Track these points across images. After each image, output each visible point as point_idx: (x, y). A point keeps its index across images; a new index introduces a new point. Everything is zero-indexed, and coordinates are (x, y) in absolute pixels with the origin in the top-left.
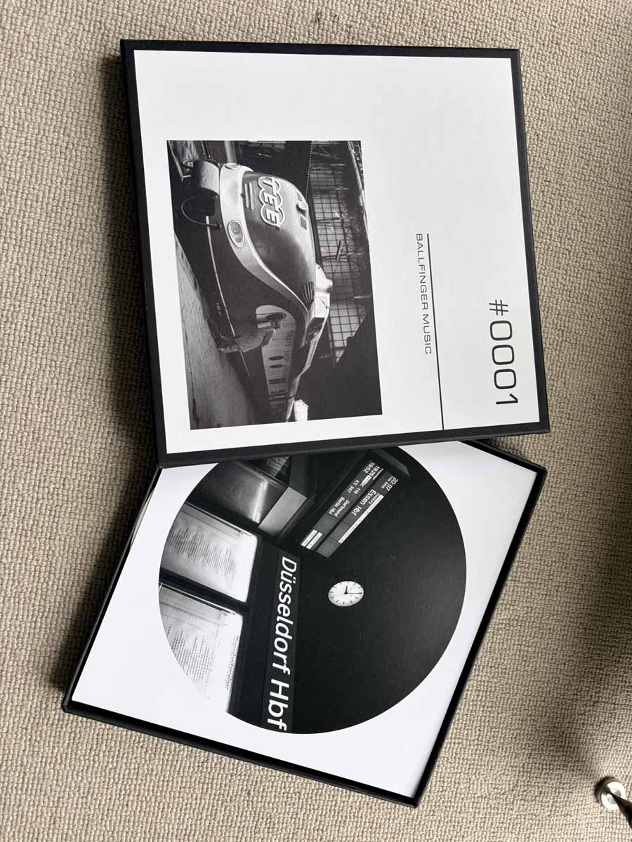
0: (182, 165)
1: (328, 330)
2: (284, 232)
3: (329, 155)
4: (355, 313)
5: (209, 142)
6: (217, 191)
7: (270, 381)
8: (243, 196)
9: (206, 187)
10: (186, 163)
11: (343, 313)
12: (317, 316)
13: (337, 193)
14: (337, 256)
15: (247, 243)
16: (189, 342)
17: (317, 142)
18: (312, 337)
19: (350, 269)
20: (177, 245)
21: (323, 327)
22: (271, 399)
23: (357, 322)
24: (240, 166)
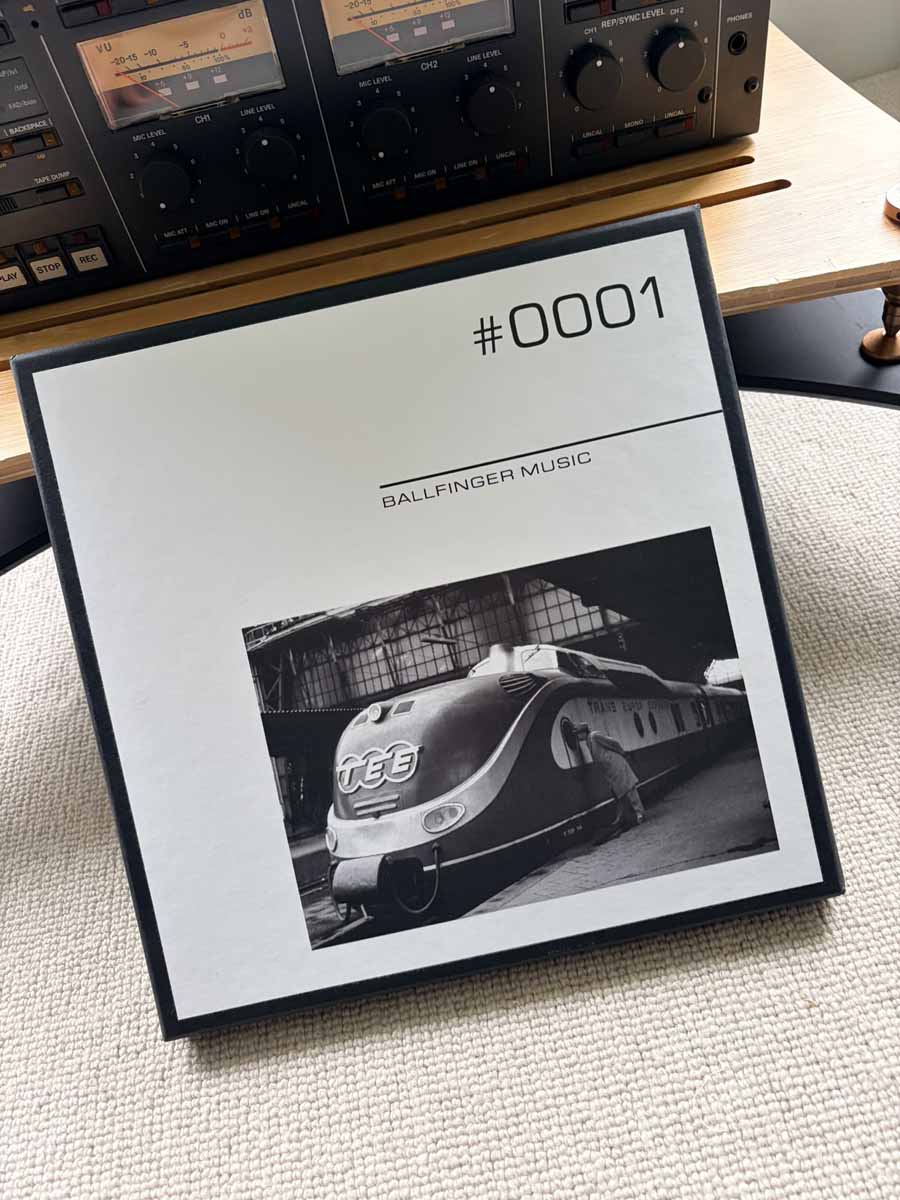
0: (347, 921)
1: (576, 642)
2: (424, 738)
3: (279, 681)
4: (540, 598)
5: (300, 884)
6: (379, 859)
7: (679, 731)
8: (377, 815)
9: (375, 877)
10: (342, 915)
11: (542, 619)
12: (555, 664)
13: (342, 657)
14: (448, 644)
15: (457, 797)
16: (635, 871)
17: (260, 704)
18: (592, 668)
19: (465, 617)
20: (481, 912)
21: (573, 652)
22: (709, 726)
23: (553, 592)
24: (329, 828)
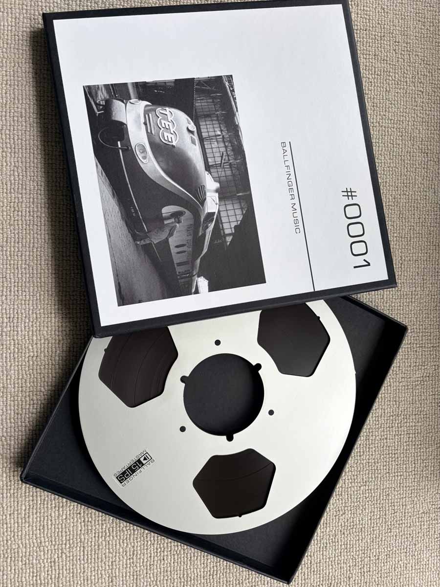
0: (96, 104)
1: (219, 221)
2: (179, 148)
3: (208, 88)
4: (239, 207)
5: (116, 84)
6: (125, 122)
7: (177, 264)
8: (145, 124)
9: (117, 119)
10: (100, 102)
11: (230, 207)
12: (210, 211)
13: (217, 116)
14: (221, 164)
15: (151, 160)
16: (112, 239)
17: (199, 78)
18: (207, 227)
19: (232, 173)
20: (97, 166)
21: (215, 219)
22: (179, 277)
23: (241, 213)
24: (141, 101)
